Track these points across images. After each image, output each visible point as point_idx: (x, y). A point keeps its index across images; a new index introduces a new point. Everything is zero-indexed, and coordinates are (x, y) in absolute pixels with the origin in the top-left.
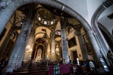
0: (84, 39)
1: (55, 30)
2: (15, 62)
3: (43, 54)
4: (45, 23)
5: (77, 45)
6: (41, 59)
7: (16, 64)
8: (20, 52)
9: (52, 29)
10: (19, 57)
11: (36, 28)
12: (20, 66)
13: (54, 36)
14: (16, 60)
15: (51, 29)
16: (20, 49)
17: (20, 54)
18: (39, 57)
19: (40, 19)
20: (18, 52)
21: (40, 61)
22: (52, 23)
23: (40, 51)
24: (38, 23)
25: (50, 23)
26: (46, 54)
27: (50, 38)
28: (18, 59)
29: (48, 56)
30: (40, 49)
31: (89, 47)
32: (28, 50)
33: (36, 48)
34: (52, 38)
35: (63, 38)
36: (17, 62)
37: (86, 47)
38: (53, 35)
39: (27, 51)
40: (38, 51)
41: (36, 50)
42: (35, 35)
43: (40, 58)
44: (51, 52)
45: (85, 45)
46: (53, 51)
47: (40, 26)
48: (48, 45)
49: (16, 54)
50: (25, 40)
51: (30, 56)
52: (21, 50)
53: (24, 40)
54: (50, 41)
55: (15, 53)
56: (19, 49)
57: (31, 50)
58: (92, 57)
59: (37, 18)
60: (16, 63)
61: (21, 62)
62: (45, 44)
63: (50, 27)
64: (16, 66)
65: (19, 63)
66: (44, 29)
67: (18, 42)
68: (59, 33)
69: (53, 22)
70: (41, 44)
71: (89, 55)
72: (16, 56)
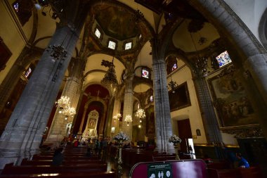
0: (212, 90)
1: (134, 64)
2: (19, 141)
3: (102, 123)
4: (112, 45)
5: (190, 105)
6: (96, 135)
7: (23, 147)
8: (38, 111)
9: (128, 63)
10: (32, 125)
11: (89, 56)
12: (33, 153)
13: (132, 79)
14: (22, 135)
15: (125, 60)
16: (38, 102)
17: (35, 116)
18: (91, 130)
19: (98, 34)
20: (30, 110)
21: (94, 140)
22: (128, 46)
23: (94, 115)
24: (94, 43)
25: (124, 47)
26: (109, 125)
27: (122, 86)
28: (30, 130)
29: (113, 129)
30: (95, 111)
31: (226, 112)
32: (62, 108)
33: (86, 107)
34: (127, 85)
35: (159, 83)
36: (25, 141)
37: (218, 110)
38: (128, 78)
39: (60, 112)
40: (90, 116)
41: (85, 112)
42: (84, 74)
43: (93, 132)
44: (121, 119)
45: (214, 104)
46: (128, 118)
47: (99, 52)
48: (116, 101)
49: (24, 116)
50: (54, 80)
51: (70, 127)
52: (39, 105)
53: (52, 77)
54: (122, 91)
55: (21, 113)
56: (35, 103)
57: (72, 111)
58: (235, 137)
59: (91, 30)
60: (22, 143)
61: (37, 141)
62: (108, 100)
63: (122, 57)
64: (20, 151)
65: (30, 142)
66: (107, 62)
67: (33, 83)
68: (145, 74)
69: (132, 45)
70: (98, 99)
71: (226, 131)
72: (23, 121)
